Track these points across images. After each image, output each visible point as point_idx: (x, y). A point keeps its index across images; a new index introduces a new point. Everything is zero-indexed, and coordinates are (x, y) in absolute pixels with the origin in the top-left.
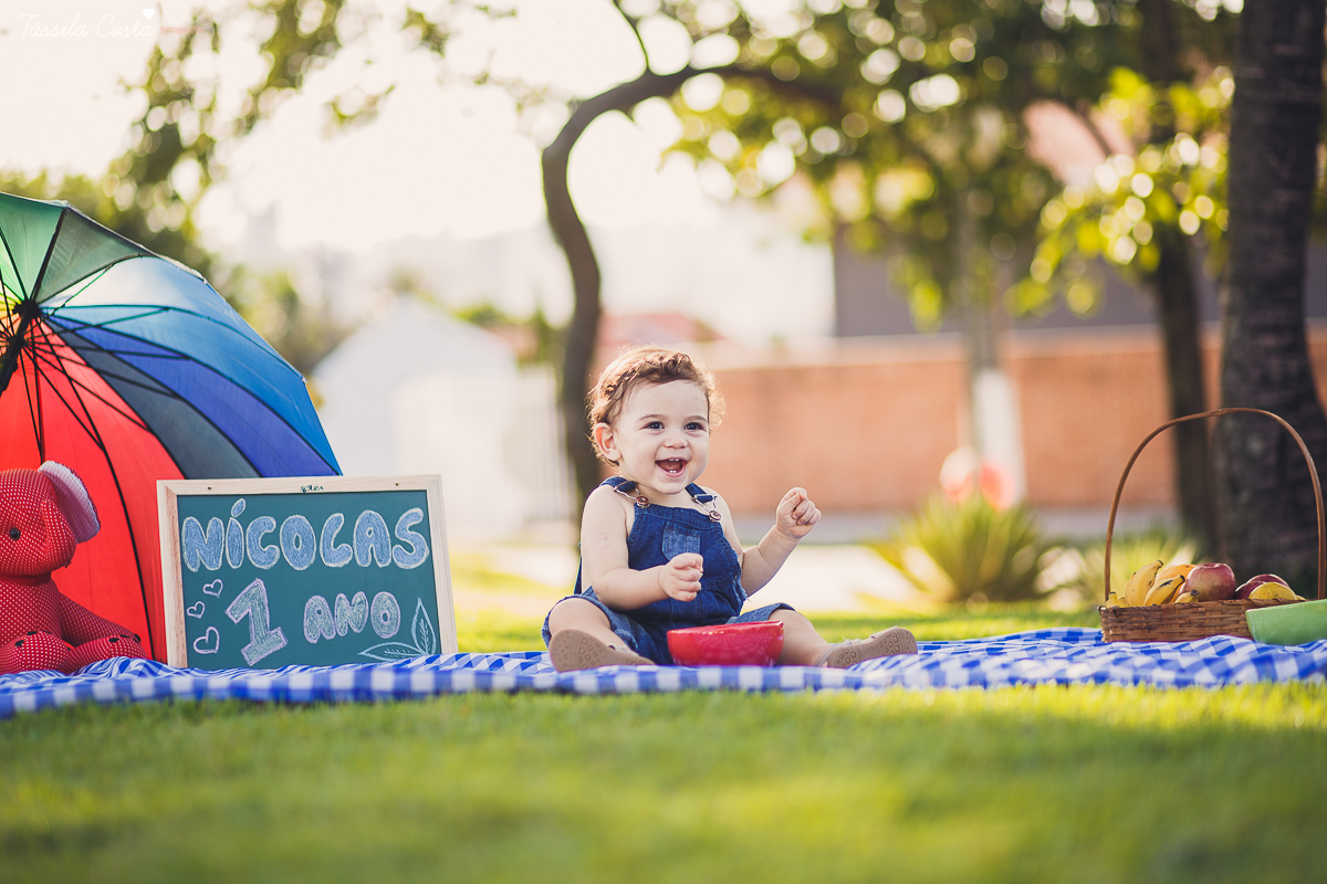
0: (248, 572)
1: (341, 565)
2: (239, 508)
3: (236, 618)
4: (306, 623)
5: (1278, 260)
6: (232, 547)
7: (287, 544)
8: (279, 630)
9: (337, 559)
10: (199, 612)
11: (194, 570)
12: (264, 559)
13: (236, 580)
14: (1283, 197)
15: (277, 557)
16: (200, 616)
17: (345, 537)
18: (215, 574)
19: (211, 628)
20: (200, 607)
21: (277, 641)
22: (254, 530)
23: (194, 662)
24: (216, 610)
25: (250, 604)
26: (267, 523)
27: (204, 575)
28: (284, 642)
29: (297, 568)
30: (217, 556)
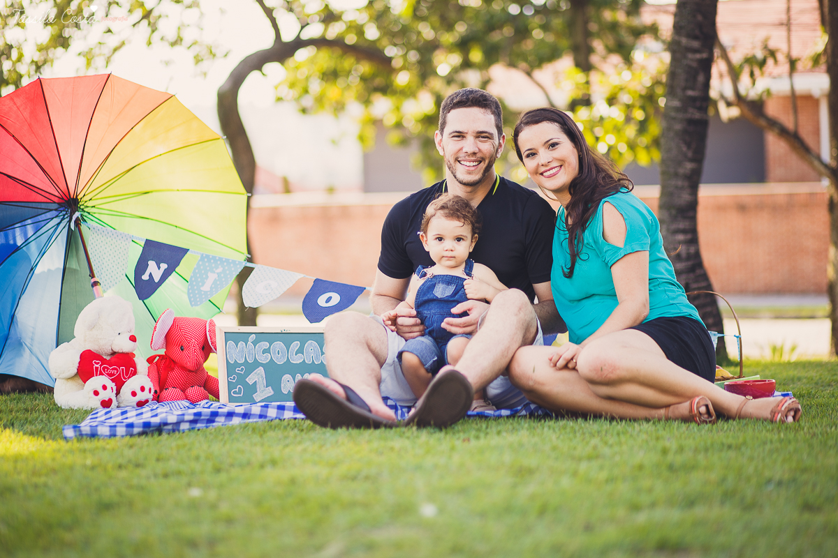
0: (256, 364)
1: (298, 362)
2: (252, 338)
3: (251, 383)
4: (282, 385)
5: (685, 197)
6: (249, 353)
7: (274, 353)
8: (270, 388)
9: (297, 360)
10: (234, 379)
11: (232, 362)
12: (264, 359)
13: (251, 367)
14: (689, 166)
15: (270, 358)
16: (234, 381)
17: (300, 351)
18: (242, 364)
19: (239, 386)
20: (234, 377)
21: (269, 392)
22: (259, 347)
23: (231, 399)
24: (242, 379)
25: (257, 376)
26: (265, 345)
27: (236, 364)
28: (272, 393)
29: (278, 363)
30: (242, 357)
